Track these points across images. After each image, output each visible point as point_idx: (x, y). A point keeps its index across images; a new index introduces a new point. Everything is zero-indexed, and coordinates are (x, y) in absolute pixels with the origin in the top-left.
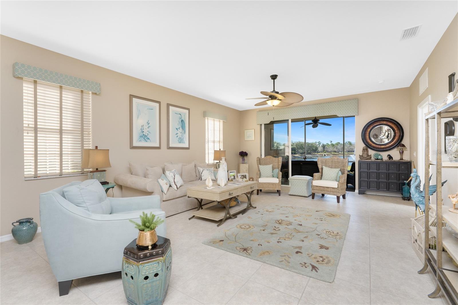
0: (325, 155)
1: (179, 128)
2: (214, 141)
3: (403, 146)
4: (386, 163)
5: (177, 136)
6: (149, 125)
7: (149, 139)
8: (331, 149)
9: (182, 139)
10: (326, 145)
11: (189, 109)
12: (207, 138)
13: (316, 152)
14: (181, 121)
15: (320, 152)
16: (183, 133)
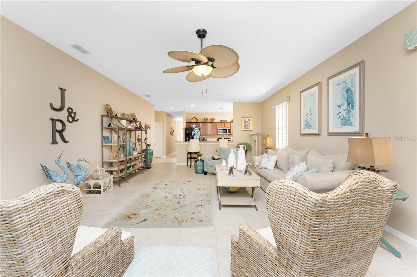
1: (343, 104)
5: (340, 117)
6: (311, 112)
7: (311, 126)
9: (347, 118)
14: (345, 91)
16: (349, 109)
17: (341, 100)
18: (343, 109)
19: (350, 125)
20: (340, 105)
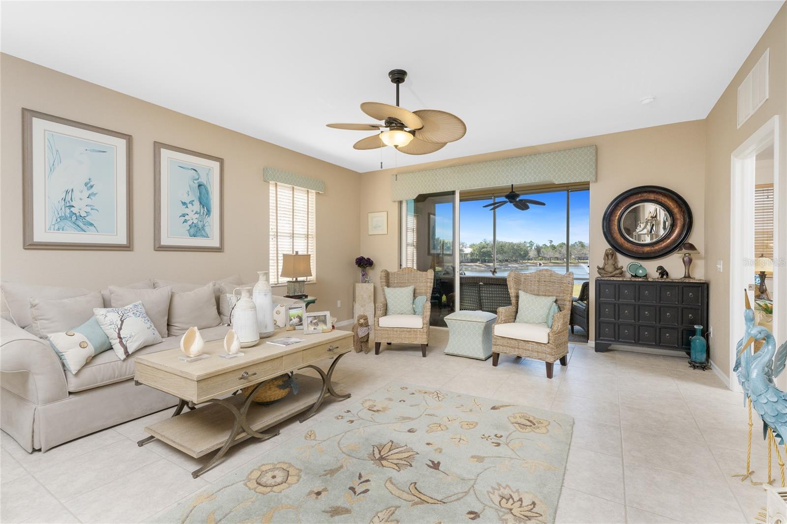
0: (540, 264)
1: (191, 202)
2: (293, 234)
3: (692, 247)
4: (654, 283)
5: (185, 221)
6: (93, 190)
7: (92, 225)
8: (551, 254)
9: (200, 226)
10: (542, 248)
11: (221, 161)
12: (272, 226)
13: (525, 260)
14: (197, 185)
15: (532, 260)
16: (203, 213)
17: (188, 195)
18: (193, 211)
19: (205, 237)
20: (188, 203)
